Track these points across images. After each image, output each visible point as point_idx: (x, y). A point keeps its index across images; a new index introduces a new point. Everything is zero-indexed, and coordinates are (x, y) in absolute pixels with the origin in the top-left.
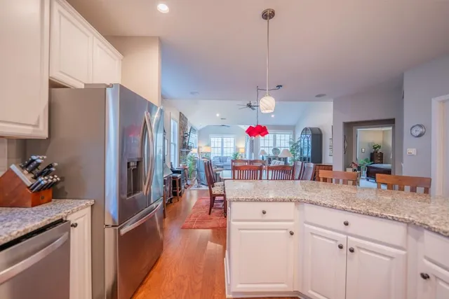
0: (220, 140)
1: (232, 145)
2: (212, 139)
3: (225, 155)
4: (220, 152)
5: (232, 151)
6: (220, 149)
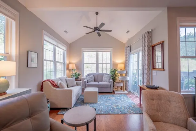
0: (94, 54)
2: (86, 54)
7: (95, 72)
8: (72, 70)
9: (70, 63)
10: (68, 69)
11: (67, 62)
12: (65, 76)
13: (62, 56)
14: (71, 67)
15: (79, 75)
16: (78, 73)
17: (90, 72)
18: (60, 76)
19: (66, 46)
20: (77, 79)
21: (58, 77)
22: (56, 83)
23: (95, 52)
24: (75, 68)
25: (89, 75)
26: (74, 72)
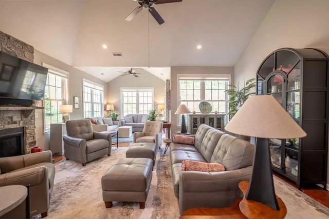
0: (135, 94)
1: (150, 101)
2: (125, 94)
3: (141, 113)
4: (135, 109)
5: (150, 108)
6: (135, 106)
7: (135, 113)
8: (110, 110)
9: (108, 104)
10: (105, 109)
11: (104, 102)
12: (103, 116)
13: (99, 97)
14: (108, 108)
15: (117, 115)
16: (116, 114)
17: (130, 113)
18: (97, 116)
19: (103, 86)
20: (114, 119)
21: (95, 116)
22: (94, 121)
23: (136, 92)
24: (113, 109)
25: (128, 116)
26: (112, 113)
